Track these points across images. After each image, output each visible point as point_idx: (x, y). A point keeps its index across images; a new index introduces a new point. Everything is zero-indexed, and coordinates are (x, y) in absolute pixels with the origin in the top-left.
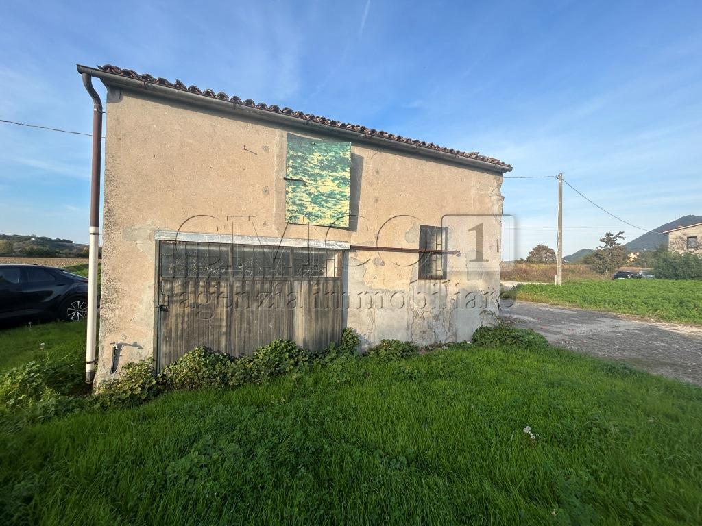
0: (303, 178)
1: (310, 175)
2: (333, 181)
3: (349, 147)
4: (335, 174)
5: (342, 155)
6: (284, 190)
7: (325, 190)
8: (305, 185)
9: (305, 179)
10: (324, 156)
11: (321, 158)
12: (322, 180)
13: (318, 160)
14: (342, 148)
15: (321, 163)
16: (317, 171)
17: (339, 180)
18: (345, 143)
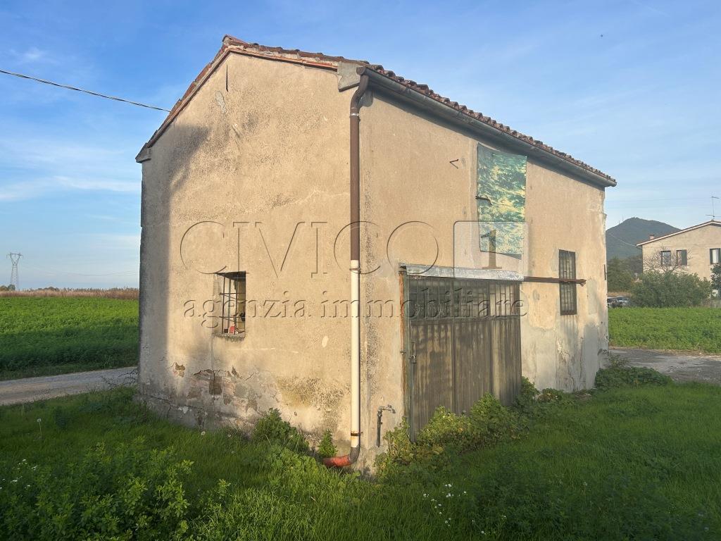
0: (488, 196)
1: (493, 193)
2: (510, 199)
3: (524, 162)
4: (510, 191)
5: (518, 170)
6: (476, 212)
7: (503, 210)
8: (490, 205)
9: (489, 197)
10: (502, 170)
11: (500, 172)
12: (501, 199)
13: (498, 175)
14: (517, 161)
15: (500, 179)
16: (497, 188)
17: (515, 199)
18: (520, 156)
